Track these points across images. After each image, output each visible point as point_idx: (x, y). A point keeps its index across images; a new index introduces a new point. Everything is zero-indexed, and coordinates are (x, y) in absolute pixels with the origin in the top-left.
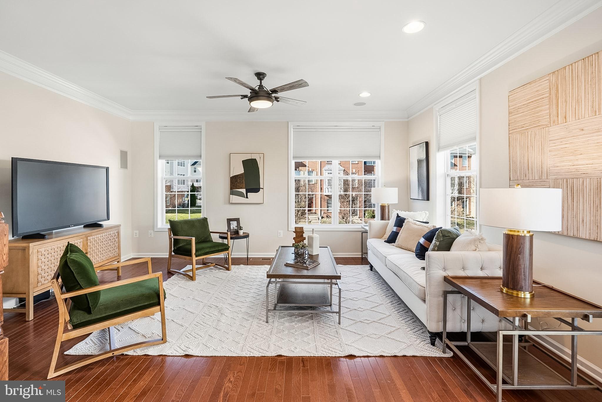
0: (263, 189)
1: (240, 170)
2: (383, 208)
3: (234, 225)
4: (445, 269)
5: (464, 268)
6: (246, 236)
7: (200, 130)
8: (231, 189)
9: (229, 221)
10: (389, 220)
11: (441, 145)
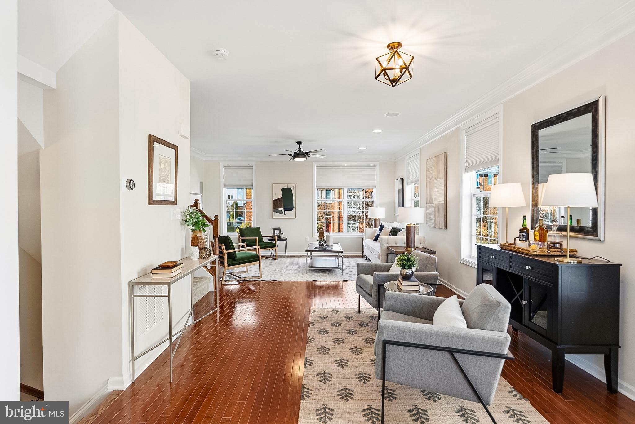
0: (295, 208)
1: (280, 195)
3: (277, 232)
4: (388, 244)
6: (286, 239)
7: (252, 167)
8: (274, 208)
9: (274, 229)
10: (377, 228)
11: (410, 181)
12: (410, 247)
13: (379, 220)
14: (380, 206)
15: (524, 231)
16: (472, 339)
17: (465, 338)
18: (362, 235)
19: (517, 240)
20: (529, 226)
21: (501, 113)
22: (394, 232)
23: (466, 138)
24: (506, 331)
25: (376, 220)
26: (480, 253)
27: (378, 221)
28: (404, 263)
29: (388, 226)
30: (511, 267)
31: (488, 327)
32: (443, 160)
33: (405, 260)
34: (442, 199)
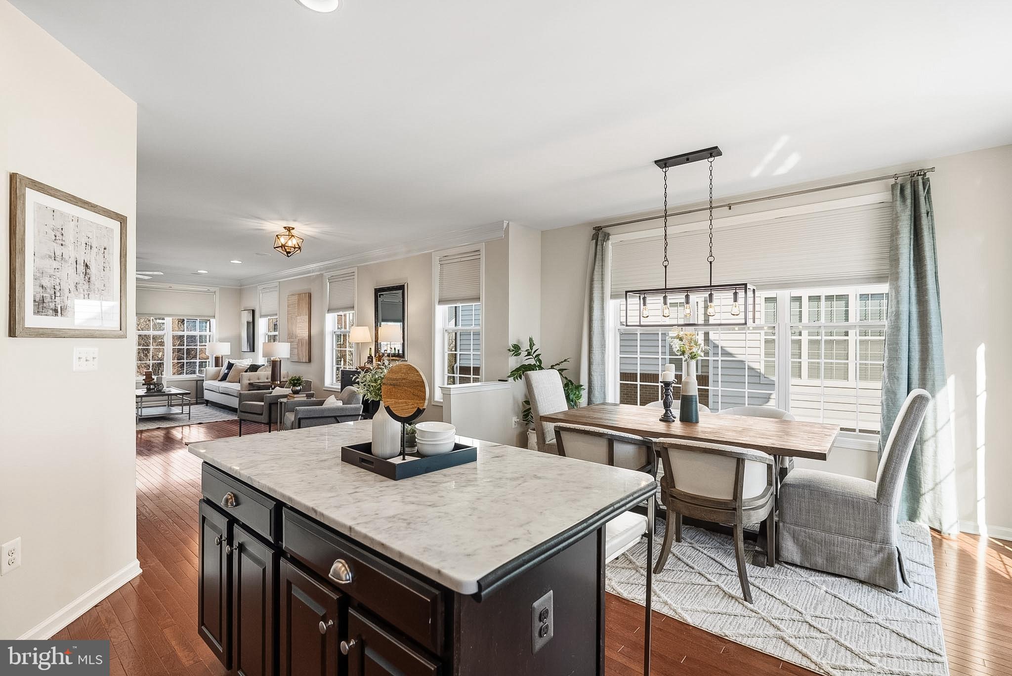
2: (217, 359)
4: (249, 380)
5: (259, 379)
10: (222, 366)
11: (262, 314)
12: (276, 381)
15: (370, 358)
16: (346, 409)
17: (342, 409)
18: (196, 377)
19: (366, 363)
20: (373, 355)
21: (356, 273)
22: (253, 368)
23: (329, 284)
24: (361, 403)
26: (343, 375)
27: (221, 358)
29: (241, 364)
32: (306, 299)
33: (296, 380)
34: (305, 335)
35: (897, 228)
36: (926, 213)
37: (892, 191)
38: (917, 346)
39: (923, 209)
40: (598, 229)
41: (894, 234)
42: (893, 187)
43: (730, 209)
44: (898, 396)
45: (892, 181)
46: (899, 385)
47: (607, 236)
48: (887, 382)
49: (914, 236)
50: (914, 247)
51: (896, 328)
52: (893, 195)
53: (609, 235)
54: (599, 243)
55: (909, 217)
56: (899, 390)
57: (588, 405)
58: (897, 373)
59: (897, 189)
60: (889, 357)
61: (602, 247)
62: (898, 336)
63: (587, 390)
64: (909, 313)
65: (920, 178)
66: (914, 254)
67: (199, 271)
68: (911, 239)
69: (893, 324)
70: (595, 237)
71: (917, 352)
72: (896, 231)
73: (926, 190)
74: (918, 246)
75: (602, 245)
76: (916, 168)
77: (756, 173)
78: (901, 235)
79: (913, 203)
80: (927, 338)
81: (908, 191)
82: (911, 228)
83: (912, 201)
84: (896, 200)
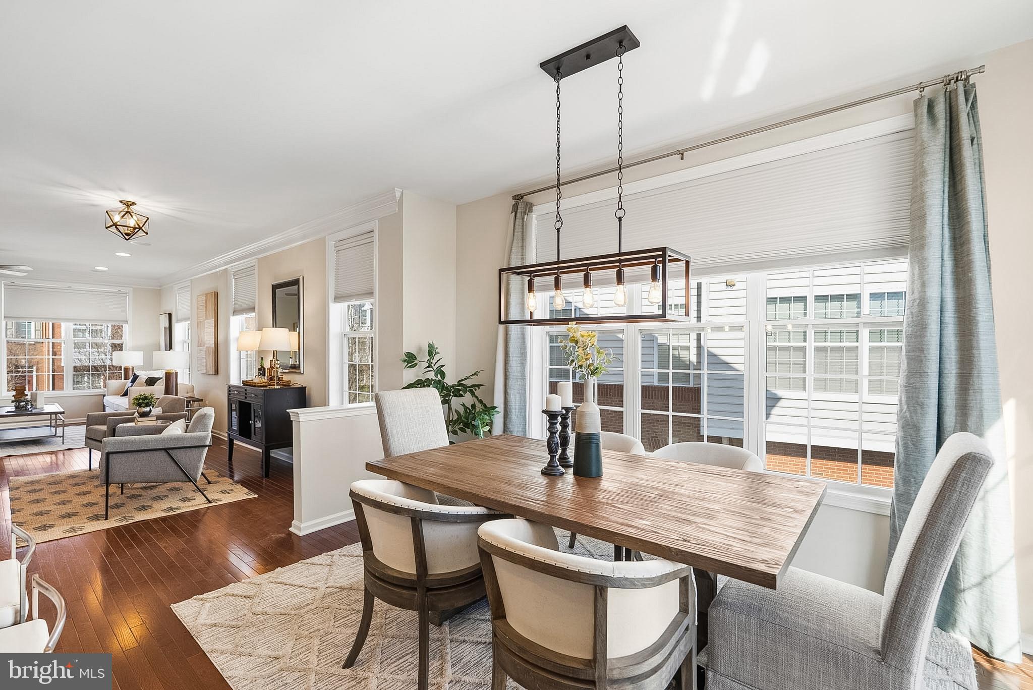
11: (179, 318)
13: (133, 368)
14: (135, 349)
15: (262, 370)
16: (185, 439)
18: (103, 391)
19: (256, 375)
21: (257, 266)
22: (151, 382)
23: (234, 281)
25: (126, 370)
27: (130, 369)
28: (141, 401)
29: (143, 375)
30: (246, 398)
31: (197, 431)
32: (213, 300)
33: (142, 399)
34: (211, 342)
35: (923, 167)
36: (970, 139)
37: (915, 110)
38: (954, 353)
39: (965, 132)
40: (518, 198)
41: (918, 175)
42: (917, 103)
43: (682, 159)
44: (922, 433)
45: (916, 94)
46: (924, 415)
47: (529, 207)
48: (904, 411)
49: (949, 178)
50: (949, 197)
51: (919, 326)
52: (916, 116)
53: (532, 205)
54: (519, 216)
55: (943, 147)
56: (925, 424)
57: (504, 433)
58: (921, 396)
59: (923, 105)
60: (909, 372)
61: (523, 221)
62: (924, 337)
63: (501, 414)
64: (941, 301)
65: (960, 84)
66: (949, 207)
67: (96, 268)
68: (944, 183)
69: (914, 319)
70: (515, 209)
71: (954, 364)
72: (921, 170)
73: (970, 104)
74: (956, 195)
75: (523, 219)
76: (952, 71)
77: (707, 91)
78: (929, 178)
79: (948, 126)
80: (971, 340)
81: (941, 109)
82: (944, 166)
83: (946, 122)
84: (921, 123)
